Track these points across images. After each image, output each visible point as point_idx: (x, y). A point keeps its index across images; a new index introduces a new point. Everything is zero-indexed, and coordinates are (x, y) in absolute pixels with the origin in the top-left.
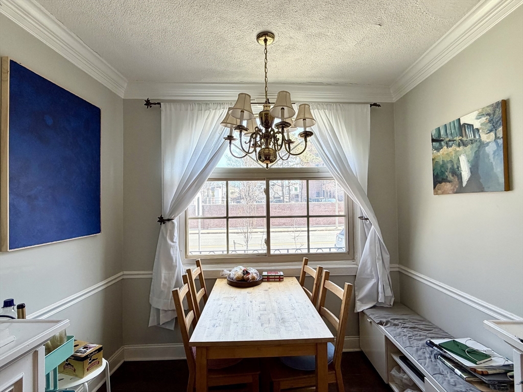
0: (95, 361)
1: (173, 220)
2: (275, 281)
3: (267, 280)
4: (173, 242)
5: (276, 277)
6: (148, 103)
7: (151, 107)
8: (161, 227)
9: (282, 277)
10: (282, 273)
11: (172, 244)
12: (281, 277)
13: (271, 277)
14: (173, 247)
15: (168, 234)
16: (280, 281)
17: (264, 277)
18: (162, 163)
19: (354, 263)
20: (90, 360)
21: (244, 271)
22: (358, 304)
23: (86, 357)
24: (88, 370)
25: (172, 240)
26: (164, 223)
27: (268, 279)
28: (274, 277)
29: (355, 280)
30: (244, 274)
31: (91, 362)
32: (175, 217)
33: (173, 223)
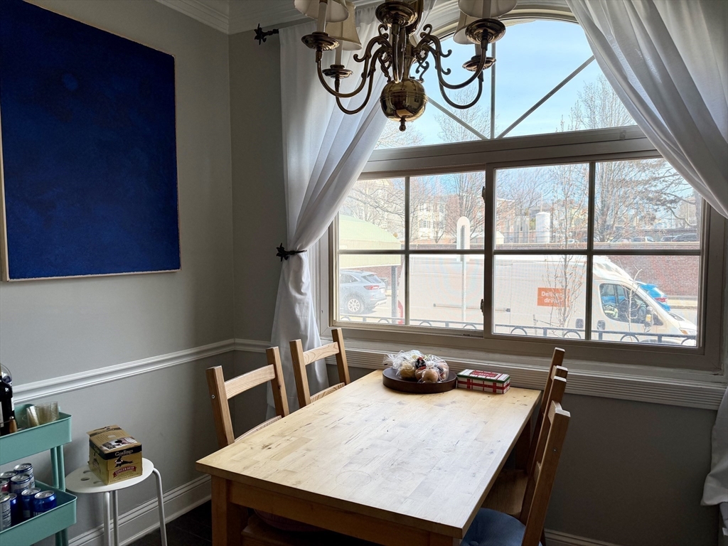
0: (128, 464)
1: (301, 254)
2: (483, 392)
3: (466, 386)
4: (300, 293)
5: (486, 383)
6: (260, 34)
7: (264, 40)
8: (282, 265)
9: (500, 385)
10: (503, 377)
11: (298, 296)
12: (498, 385)
13: (475, 381)
14: (300, 302)
15: (291, 279)
16: (494, 393)
17: (460, 379)
18: (284, 145)
19: (718, 378)
20: (118, 461)
21: (418, 360)
22: (710, 484)
23: (112, 455)
24: (115, 474)
25: (298, 290)
26: (286, 259)
27: (469, 385)
28: (481, 382)
29: (714, 423)
30: (417, 367)
31: (120, 465)
32: (302, 247)
33: (300, 259)
